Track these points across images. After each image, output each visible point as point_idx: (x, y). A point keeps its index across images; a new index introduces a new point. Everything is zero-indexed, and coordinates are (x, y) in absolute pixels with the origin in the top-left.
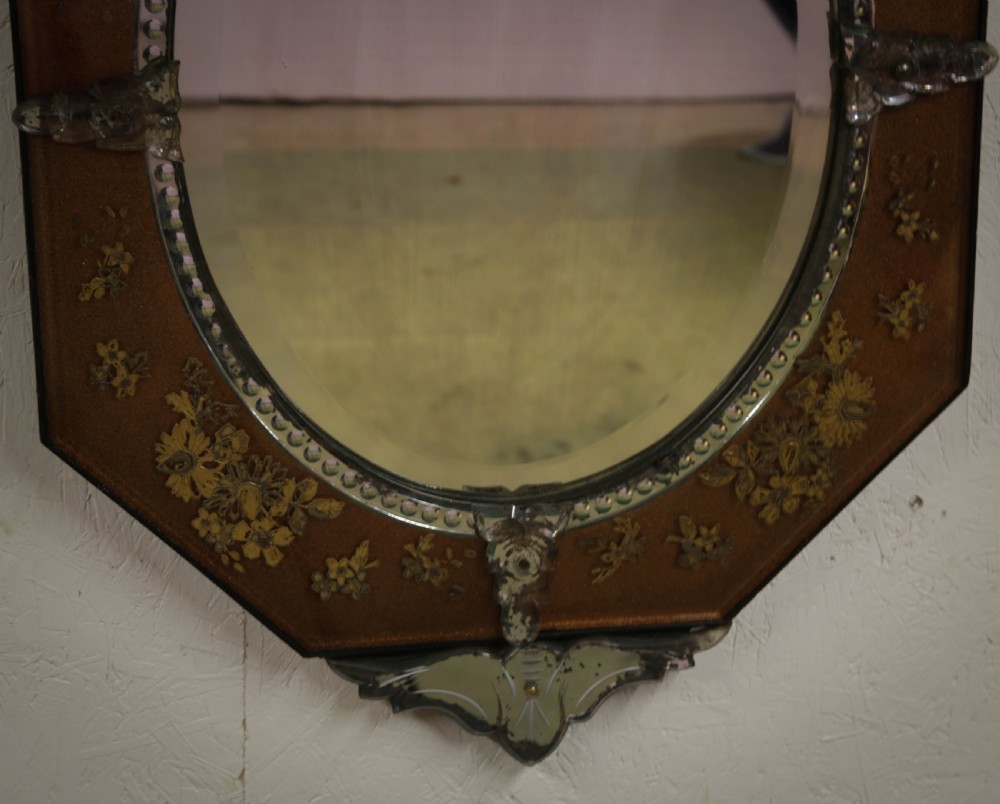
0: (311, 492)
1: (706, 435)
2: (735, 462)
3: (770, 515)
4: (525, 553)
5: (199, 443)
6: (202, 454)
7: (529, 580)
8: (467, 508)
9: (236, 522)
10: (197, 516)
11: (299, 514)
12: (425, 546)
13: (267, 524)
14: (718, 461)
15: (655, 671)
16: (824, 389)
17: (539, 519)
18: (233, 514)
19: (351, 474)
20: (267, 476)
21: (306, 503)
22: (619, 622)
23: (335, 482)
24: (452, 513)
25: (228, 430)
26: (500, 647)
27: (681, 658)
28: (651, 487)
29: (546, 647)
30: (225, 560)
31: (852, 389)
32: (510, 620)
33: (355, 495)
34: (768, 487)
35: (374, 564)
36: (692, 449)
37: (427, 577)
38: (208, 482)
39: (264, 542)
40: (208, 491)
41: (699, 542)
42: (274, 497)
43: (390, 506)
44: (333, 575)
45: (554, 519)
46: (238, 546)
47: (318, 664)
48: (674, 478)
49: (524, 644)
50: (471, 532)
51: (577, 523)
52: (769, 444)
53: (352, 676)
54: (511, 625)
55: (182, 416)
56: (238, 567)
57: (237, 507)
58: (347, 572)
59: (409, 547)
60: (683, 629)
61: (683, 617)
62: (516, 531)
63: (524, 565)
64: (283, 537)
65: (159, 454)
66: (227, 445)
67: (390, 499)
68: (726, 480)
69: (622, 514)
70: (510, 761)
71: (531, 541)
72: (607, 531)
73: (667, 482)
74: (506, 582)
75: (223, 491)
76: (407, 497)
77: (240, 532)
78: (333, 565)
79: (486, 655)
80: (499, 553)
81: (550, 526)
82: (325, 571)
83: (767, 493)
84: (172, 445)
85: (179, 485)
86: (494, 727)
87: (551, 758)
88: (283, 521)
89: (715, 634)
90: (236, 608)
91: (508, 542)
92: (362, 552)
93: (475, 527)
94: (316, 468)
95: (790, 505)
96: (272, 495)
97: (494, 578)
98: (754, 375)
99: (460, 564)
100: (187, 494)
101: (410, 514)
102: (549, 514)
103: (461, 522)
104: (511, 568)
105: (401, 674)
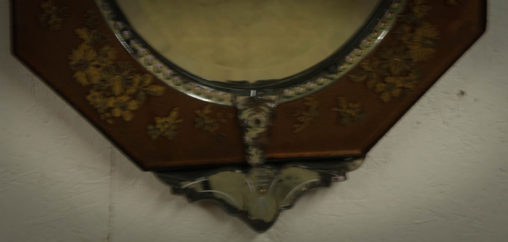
0: (148, 81)
1: (352, 54)
2: (367, 68)
3: (386, 97)
4: (257, 116)
5: (92, 55)
6: (93, 61)
7: (261, 130)
8: (227, 91)
9: (109, 97)
10: (88, 93)
11: (142, 93)
12: (207, 111)
13: (124, 98)
14: (358, 69)
15: (326, 182)
16: (413, 31)
17: (265, 97)
18: (108, 93)
19: (169, 72)
20: (126, 73)
21: (145, 87)
22: (307, 154)
23: (160, 76)
24: (220, 93)
25: (106, 48)
26: (245, 167)
27: (339, 175)
28: (324, 81)
29: (268, 167)
30: (103, 117)
31: (427, 31)
32: (250, 153)
33: (170, 83)
34: (385, 83)
35: (180, 121)
36: (345, 62)
37: (207, 128)
38: (95, 75)
39: (124, 108)
40: (96, 80)
41: (348, 111)
42: (129, 84)
43: (189, 90)
44: (158, 126)
45: (273, 97)
46: (110, 110)
47: (149, 175)
48: (336, 77)
49: (258, 166)
50: (229, 104)
51: (285, 100)
52: (385, 59)
53: (167, 181)
54: (250, 155)
55: (82, 40)
56: (110, 122)
57: (110, 89)
58: (166, 124)
59: (198, 112)
60: (341, 159)
61: (341, 153)
62: (254, 104)
63: (258, 122)
64: (133, 105)
65: (70, 60)
66: (106, 56)
67: (188, 86)
68: (363, 78)
69: (309, 96)
70: (250, 231)
71: (261, 109)
72: (300, 105)
73: (331, 79)
74: (247, 131)
75: (103, 80)
76: (197, 85)
77: (111, 102)
78: (159, 121)
79: (237, 171)
80: (245, 115)
81: (271, 101)
82: (154, 124)
83: (383, 85)
84: (78, 55)
85: (80, 77)
86: (241, 212)
87: (272, 230)
88: (134, 97)
89: (358, 162)
90: (108, 144)
91: (249, 110)
92: (174, 114)
93: (232, 101)
94: (150, 68)
95: (396, 92)
96: (128, 83)
97: (242, 128)
98: (376, 23)
99: (224, 121)
100: (84, 81)
101: (199, 94)
102: (270, 95)
103: (225, 99)
104: (251, 124)
105: (193, 181)
